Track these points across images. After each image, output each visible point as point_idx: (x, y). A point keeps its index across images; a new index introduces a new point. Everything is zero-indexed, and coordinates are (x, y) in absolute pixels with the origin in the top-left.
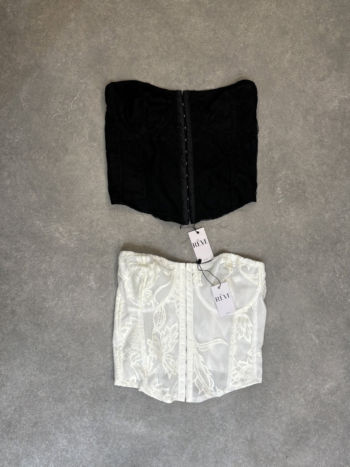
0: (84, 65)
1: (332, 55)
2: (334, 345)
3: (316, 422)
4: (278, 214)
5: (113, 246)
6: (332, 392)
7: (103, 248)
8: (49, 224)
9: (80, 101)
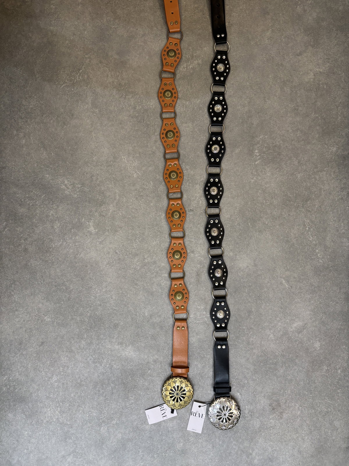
0: (89, 43)
1: (309, 33)
2: (302, 289)
3: (283, 356)
4: (256, 173)
5: (110, 198)
6: (299, 331)
7: (101, 199)
8: (56, 178)
9: (85, 73)
